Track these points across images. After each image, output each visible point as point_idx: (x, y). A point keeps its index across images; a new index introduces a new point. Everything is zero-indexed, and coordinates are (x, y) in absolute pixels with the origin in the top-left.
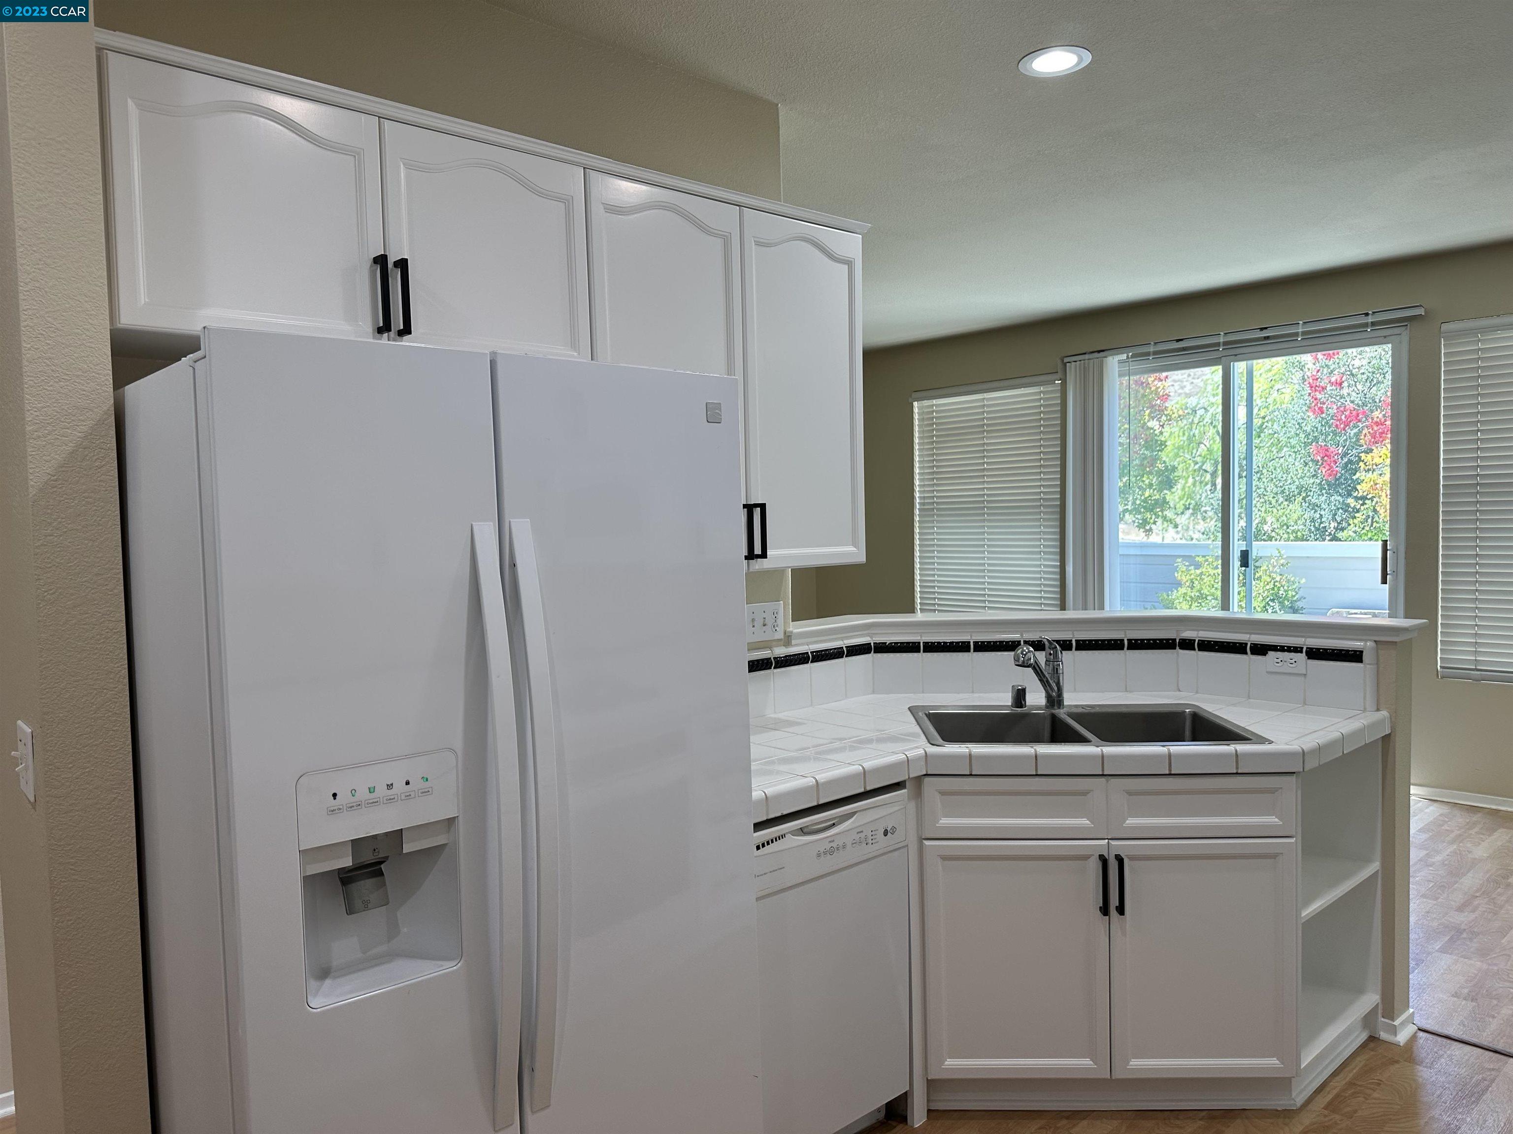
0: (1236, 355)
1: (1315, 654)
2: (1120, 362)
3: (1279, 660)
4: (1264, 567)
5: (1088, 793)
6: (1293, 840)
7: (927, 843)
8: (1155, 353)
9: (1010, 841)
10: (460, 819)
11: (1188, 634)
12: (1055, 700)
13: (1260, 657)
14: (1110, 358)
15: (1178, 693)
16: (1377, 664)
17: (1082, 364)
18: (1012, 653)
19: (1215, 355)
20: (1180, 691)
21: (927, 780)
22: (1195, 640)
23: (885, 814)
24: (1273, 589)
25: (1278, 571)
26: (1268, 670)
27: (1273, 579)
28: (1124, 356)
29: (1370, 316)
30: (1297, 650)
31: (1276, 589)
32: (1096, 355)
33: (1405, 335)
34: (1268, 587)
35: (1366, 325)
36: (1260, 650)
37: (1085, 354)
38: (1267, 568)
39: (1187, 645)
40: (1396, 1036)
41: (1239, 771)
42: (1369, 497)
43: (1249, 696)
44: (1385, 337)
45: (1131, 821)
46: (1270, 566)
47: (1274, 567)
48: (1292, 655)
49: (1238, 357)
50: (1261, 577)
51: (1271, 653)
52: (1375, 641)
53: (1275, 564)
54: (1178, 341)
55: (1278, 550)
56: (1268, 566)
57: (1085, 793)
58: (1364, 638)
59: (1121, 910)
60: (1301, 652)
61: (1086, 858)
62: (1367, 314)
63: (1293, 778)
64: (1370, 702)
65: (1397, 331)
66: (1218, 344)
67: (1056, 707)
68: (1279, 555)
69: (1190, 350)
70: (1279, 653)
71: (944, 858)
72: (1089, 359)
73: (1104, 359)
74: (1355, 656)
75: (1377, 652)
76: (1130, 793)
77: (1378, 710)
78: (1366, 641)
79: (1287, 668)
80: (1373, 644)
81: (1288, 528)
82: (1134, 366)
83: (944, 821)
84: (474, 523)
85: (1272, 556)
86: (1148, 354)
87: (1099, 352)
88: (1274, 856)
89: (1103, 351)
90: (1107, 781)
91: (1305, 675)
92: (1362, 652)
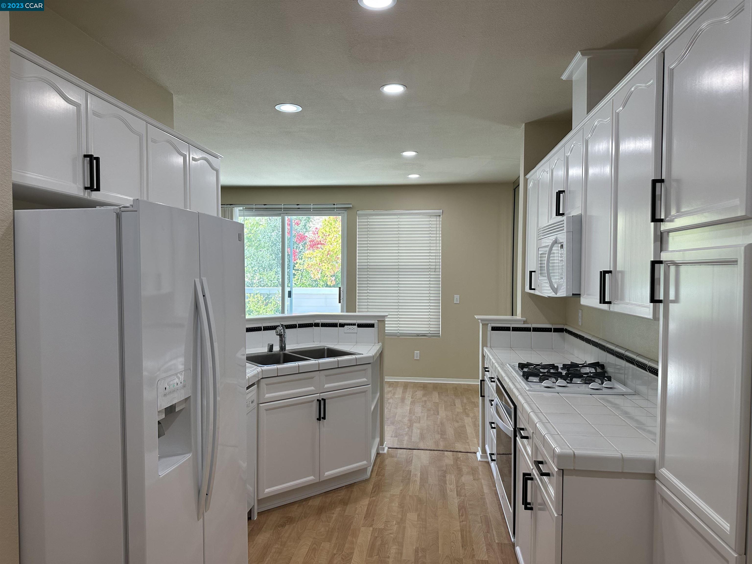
0: (287, 213)
1: (360, 326)
2: (239, 210)
3: (348, 329)
4: (273, 298)
5: (314, 378)
6: (370, 386)
7: (261, 405)
8: (256, 208)
9: (290, 399)
10: (192, 396)
11: (317, 321)
12: (283, 348)
13: (342, 328)
14: (236, 208)
15: (314, 343)
16: (378, 328)
17: (223, 209)
18: (275, 331)
19: (279, 212)
20: (314, 342)
21: (262, 380)
22: (319, 323)
23: (251, 395)
24: (277, 307)
25: (278, 299)
26: (345, 332)
27: (276, 303)
28: (242, 208)
29: (335, 205)
30: (354, 325)
31: (278, 307)
32: (229, 206)
33: (346, 214)
34: (275, 306)
35: (334, 208)
36: (342, 325)
37: (224, 205)
38: (274, 298)
39: (317, 325)
40: (384, 451)
41: (357, 364)
42: (300, 269)
43: (338, 342)
44: (339, 213)
45: (326, 386)
46: (275, 297)
47: (277, 298)
48: (353, 326)
49: (287, 214)
50: (271, 302)
51: (346, 326)
52: (378, 320)
53: (277, 296)
54: (265, 205)
55: (278, 291)
56: (274, 297)
57: (312, 378)
58: (374, 319)
59: (324, 418)
60: (356, 325)
61: (312, 401)
62: (334, 204)
63: (370, 365)
64: (377, 341)
65: (343, 212)
66: (281, 208)
67: (283, 351)
68: (278, 293)
69: (268, 209)
70: (348, 326)
71: (267, 410)
72: (226, 207)
73: (233, 208)
74: (372, 326)
75: (378, 324)
76: (326, 376)
77: (379, 343)
78: (375, 320)
79: (351, 331)
80: (377, 321)
81: (271, 282)
82: (246, 213)
83: (267, 396)
84: (195, 279)
85: (276, 293)
86: (253, 208)
87: (231, 205)
88: (365, 392)
89: (232, 205)
90: (320, 372)
91: (357, 333)
92: (374, 324)
